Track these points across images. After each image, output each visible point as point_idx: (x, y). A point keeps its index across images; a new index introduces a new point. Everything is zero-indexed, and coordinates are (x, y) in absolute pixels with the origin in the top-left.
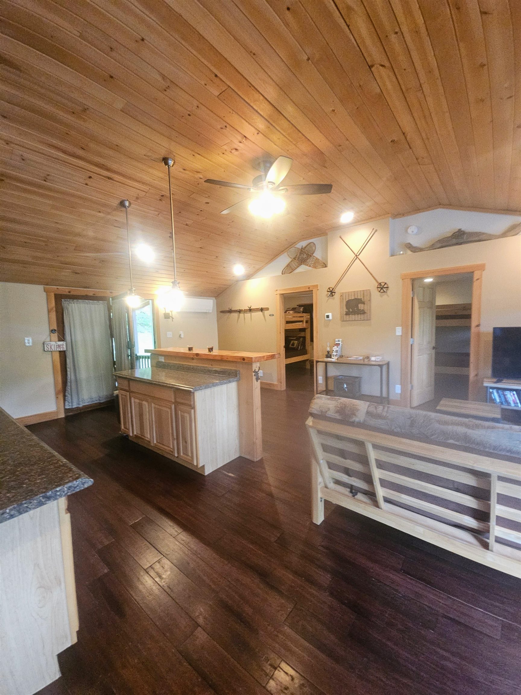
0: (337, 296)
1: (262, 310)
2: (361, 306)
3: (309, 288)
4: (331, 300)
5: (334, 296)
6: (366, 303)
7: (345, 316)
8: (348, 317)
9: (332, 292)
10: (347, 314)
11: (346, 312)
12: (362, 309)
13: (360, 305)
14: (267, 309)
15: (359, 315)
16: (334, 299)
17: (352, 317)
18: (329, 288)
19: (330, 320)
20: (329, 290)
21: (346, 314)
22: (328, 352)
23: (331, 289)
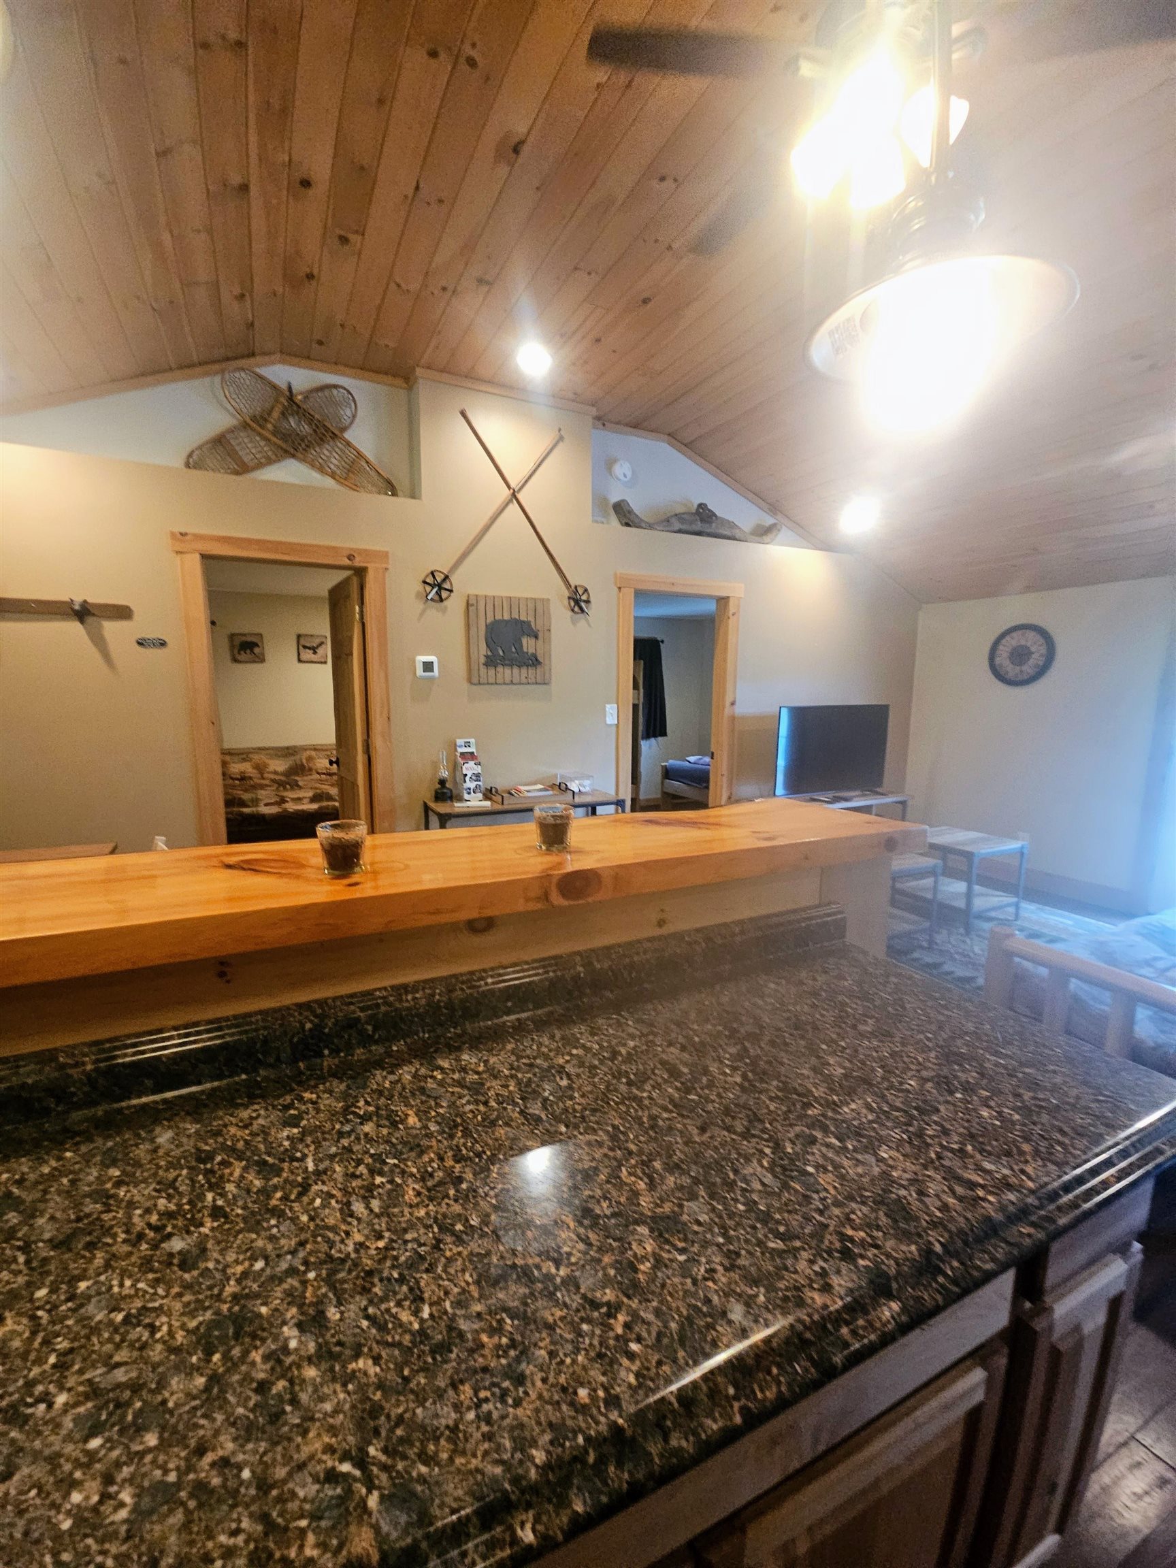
0: (455, 604)
1: (83, 613)
2: (528, 644)
3: (351, 557)
4: (433, 612)
5: (445, 603)
6: (540, 635)
7: (483, 670)
8: (492, 672)
9: (438, 586)
10: (491, 662)
11: (487, 657)
12: (531, 651)
13: (524, 640)
14: (122, 613)
15: (524, 670)
16: (444, 611)
17: (506, 673)
18: (432, 573)
19: (432, 678)
20: (430, 580)
21: (486, 665)
22: (442, 782)
23: (439, 578)
